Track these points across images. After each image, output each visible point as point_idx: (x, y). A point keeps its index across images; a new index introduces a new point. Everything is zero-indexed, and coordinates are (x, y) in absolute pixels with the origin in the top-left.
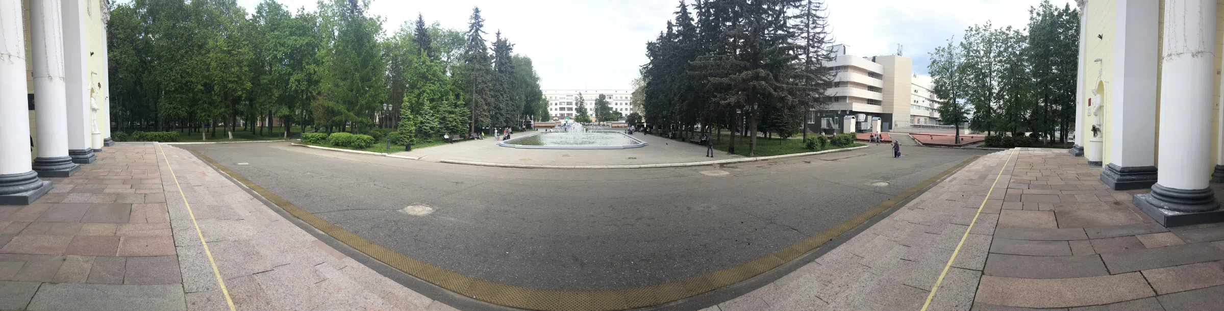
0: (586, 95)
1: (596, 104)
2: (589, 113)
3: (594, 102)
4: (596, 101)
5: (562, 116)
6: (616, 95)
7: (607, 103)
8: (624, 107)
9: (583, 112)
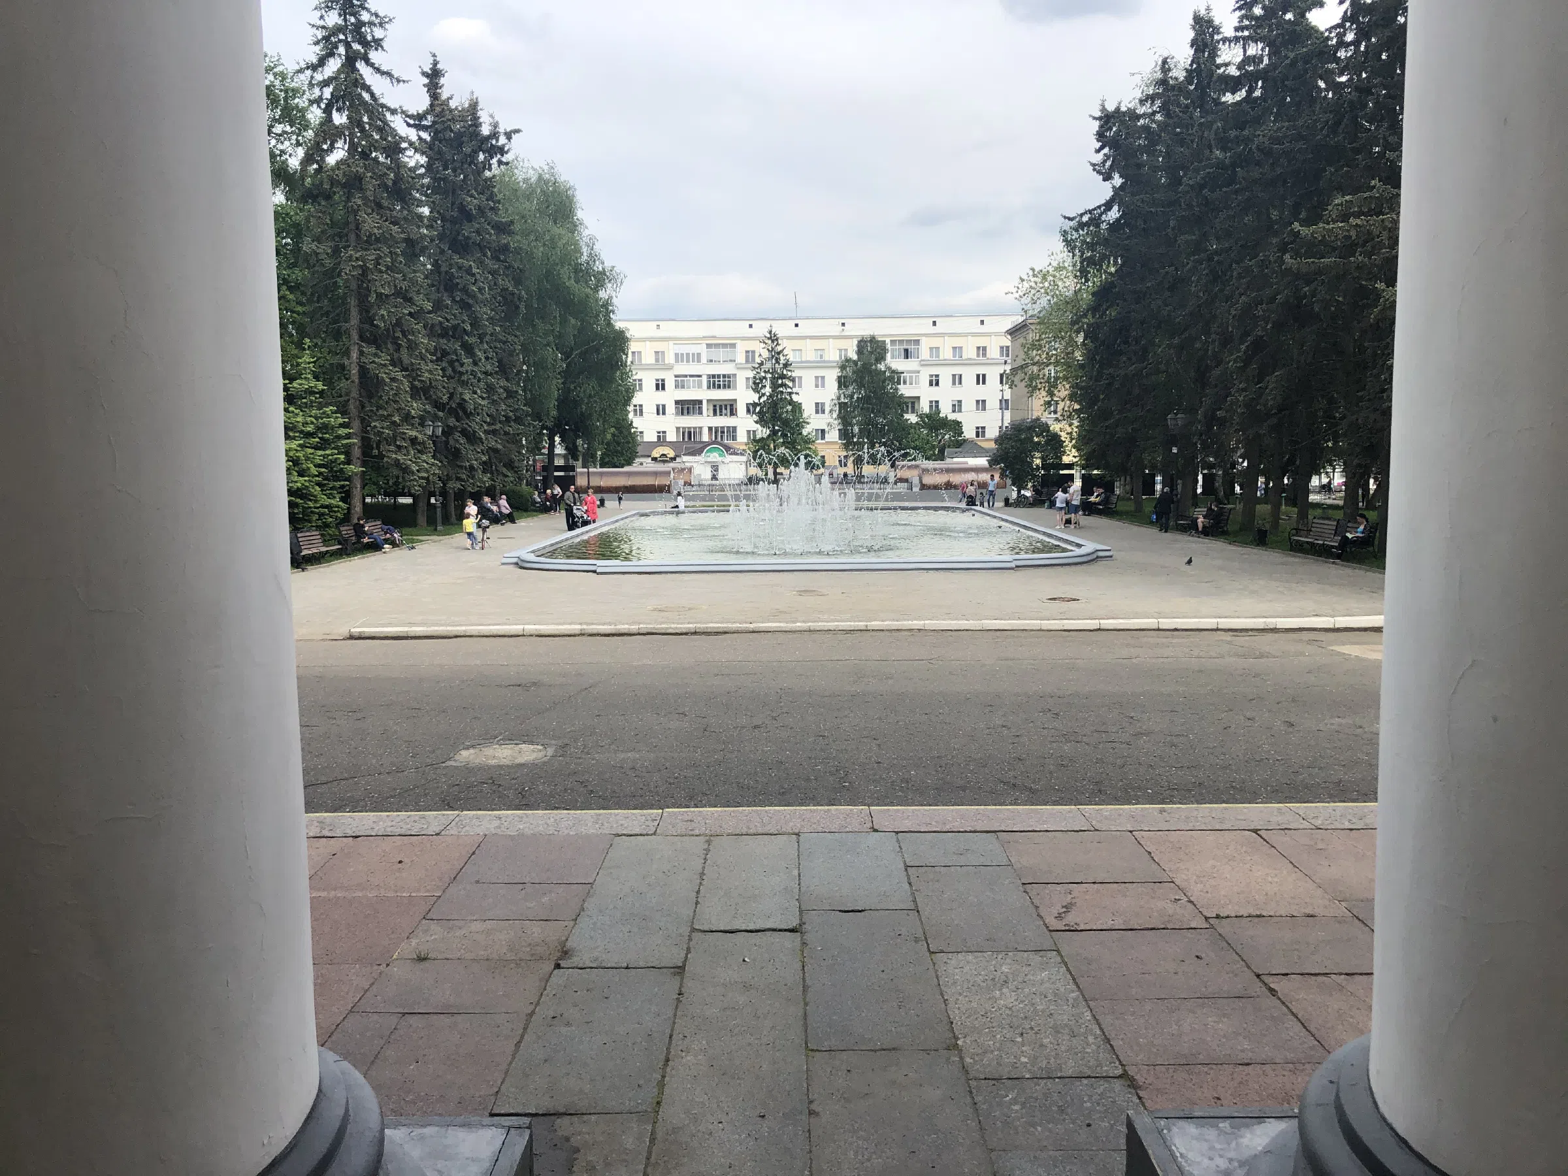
0: (798, 344)
1: (842, 382)
2: (814, 422)
3: (832, 376)
4: (843, 368)
5: (690, 443)
6: (935, 342)
7: (896, 377)
8: (969, 392)
9: (786, 423)
